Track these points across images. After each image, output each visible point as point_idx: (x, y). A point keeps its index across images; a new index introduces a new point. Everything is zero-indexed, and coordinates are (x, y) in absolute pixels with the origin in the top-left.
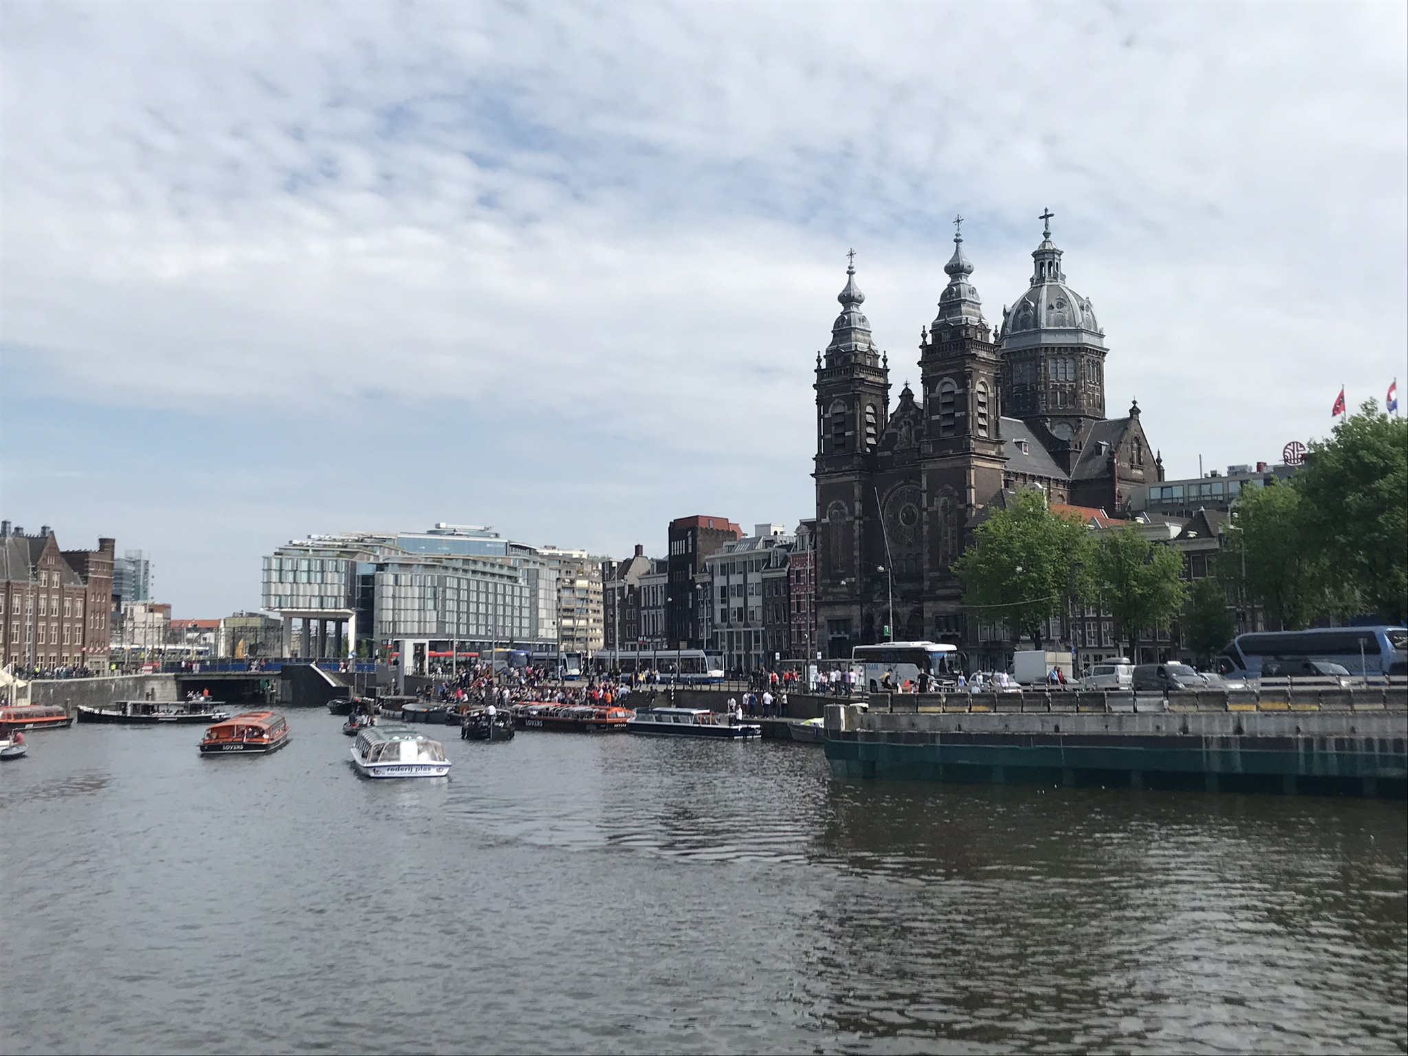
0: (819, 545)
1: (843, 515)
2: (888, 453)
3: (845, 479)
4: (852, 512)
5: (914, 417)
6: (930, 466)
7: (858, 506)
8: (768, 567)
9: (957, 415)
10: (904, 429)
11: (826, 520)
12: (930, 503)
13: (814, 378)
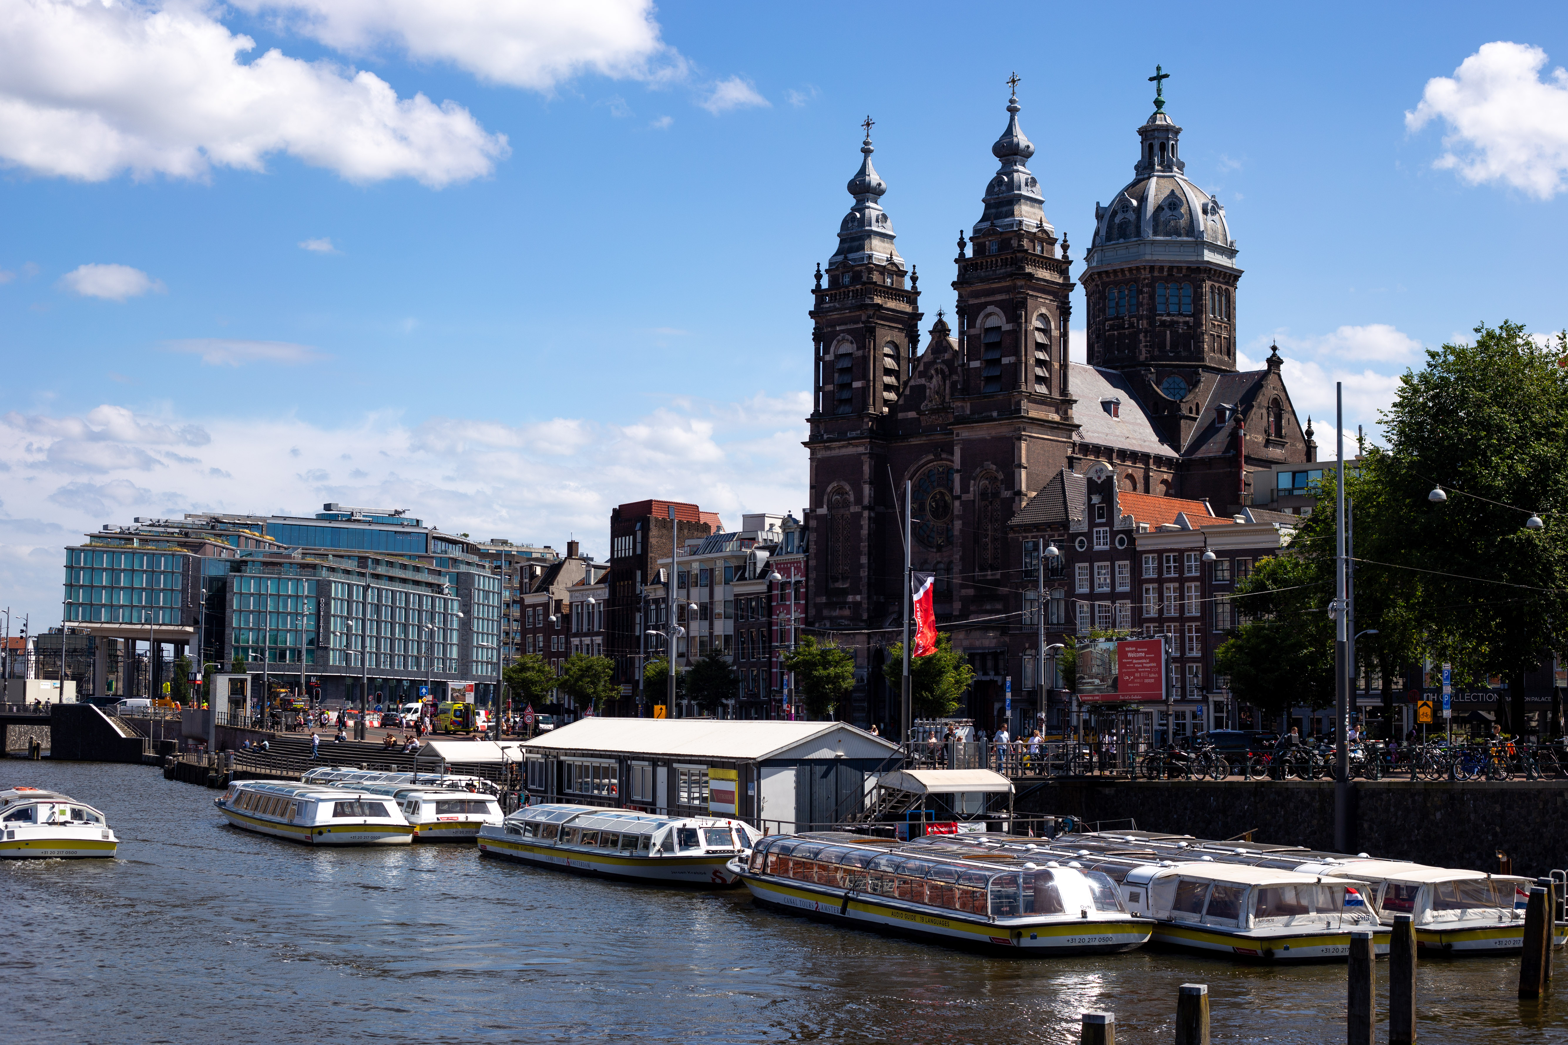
0: (813, 548)
1: (846, 504)
2: (912, 414)
3: (850, 451)
4: (859, 500)
5: (949, 363)
6: (965, 434)
7: (866, 489)
8: (742, 578)
9: (1005, 361)
10: (934, 380)
11: (824, 511)
12: (965, 489)
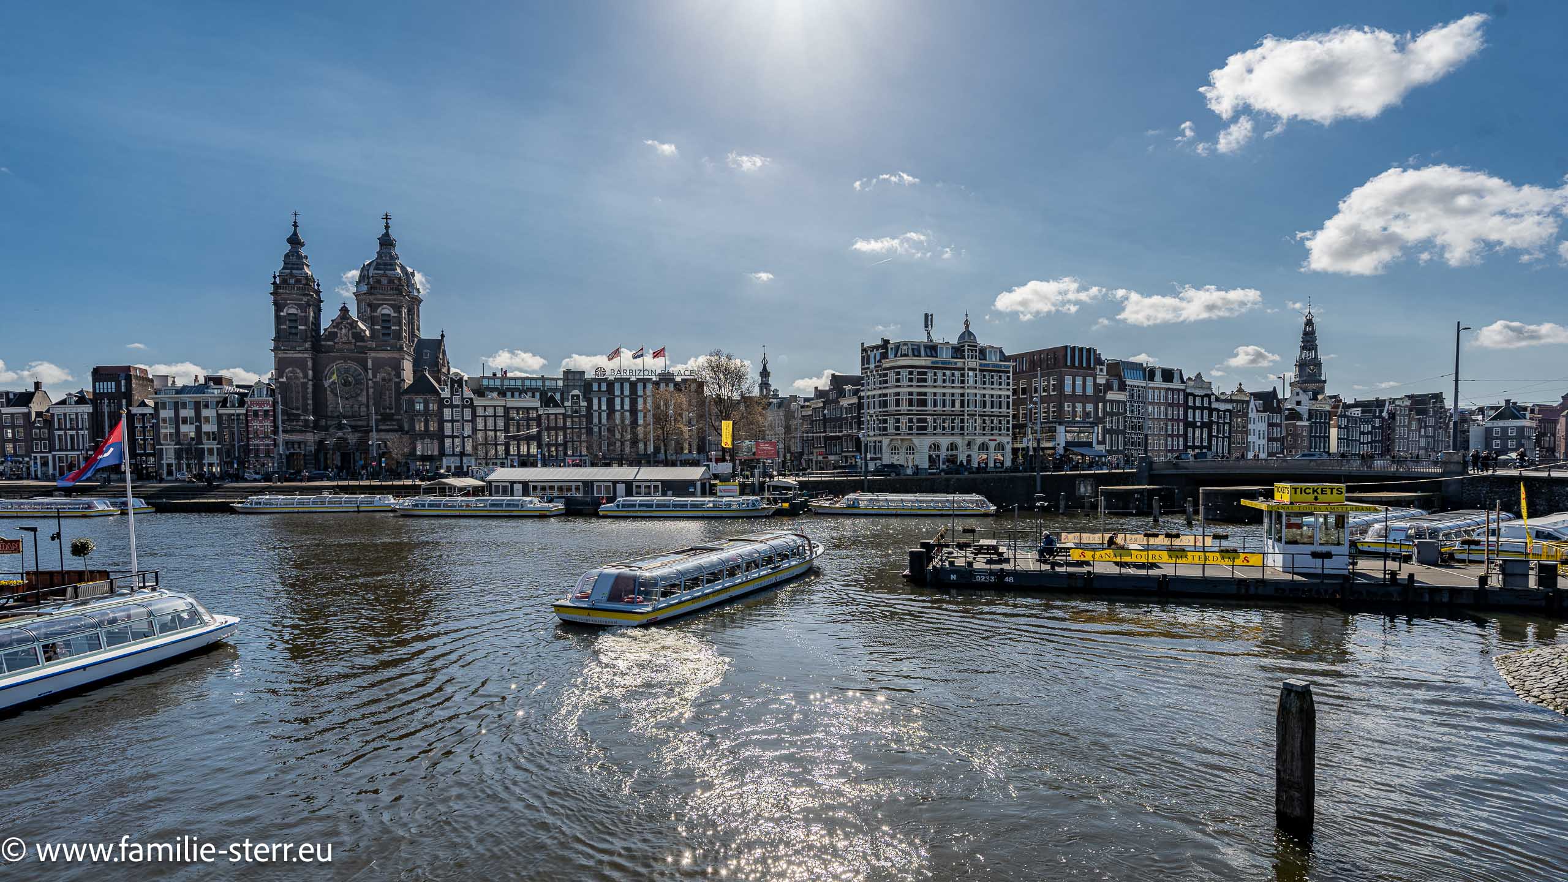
0: (275, 394)
1: (297, 378)
2: (331, 343)
3: (300, 355)
4: (306, 376)
5: (350, 324)
6: (373, 355)
7: (310, 373)
8: (224, 406)
10: (343, 330)
11: (284, 380)
12: (375, 376)
13: (271, 289)
